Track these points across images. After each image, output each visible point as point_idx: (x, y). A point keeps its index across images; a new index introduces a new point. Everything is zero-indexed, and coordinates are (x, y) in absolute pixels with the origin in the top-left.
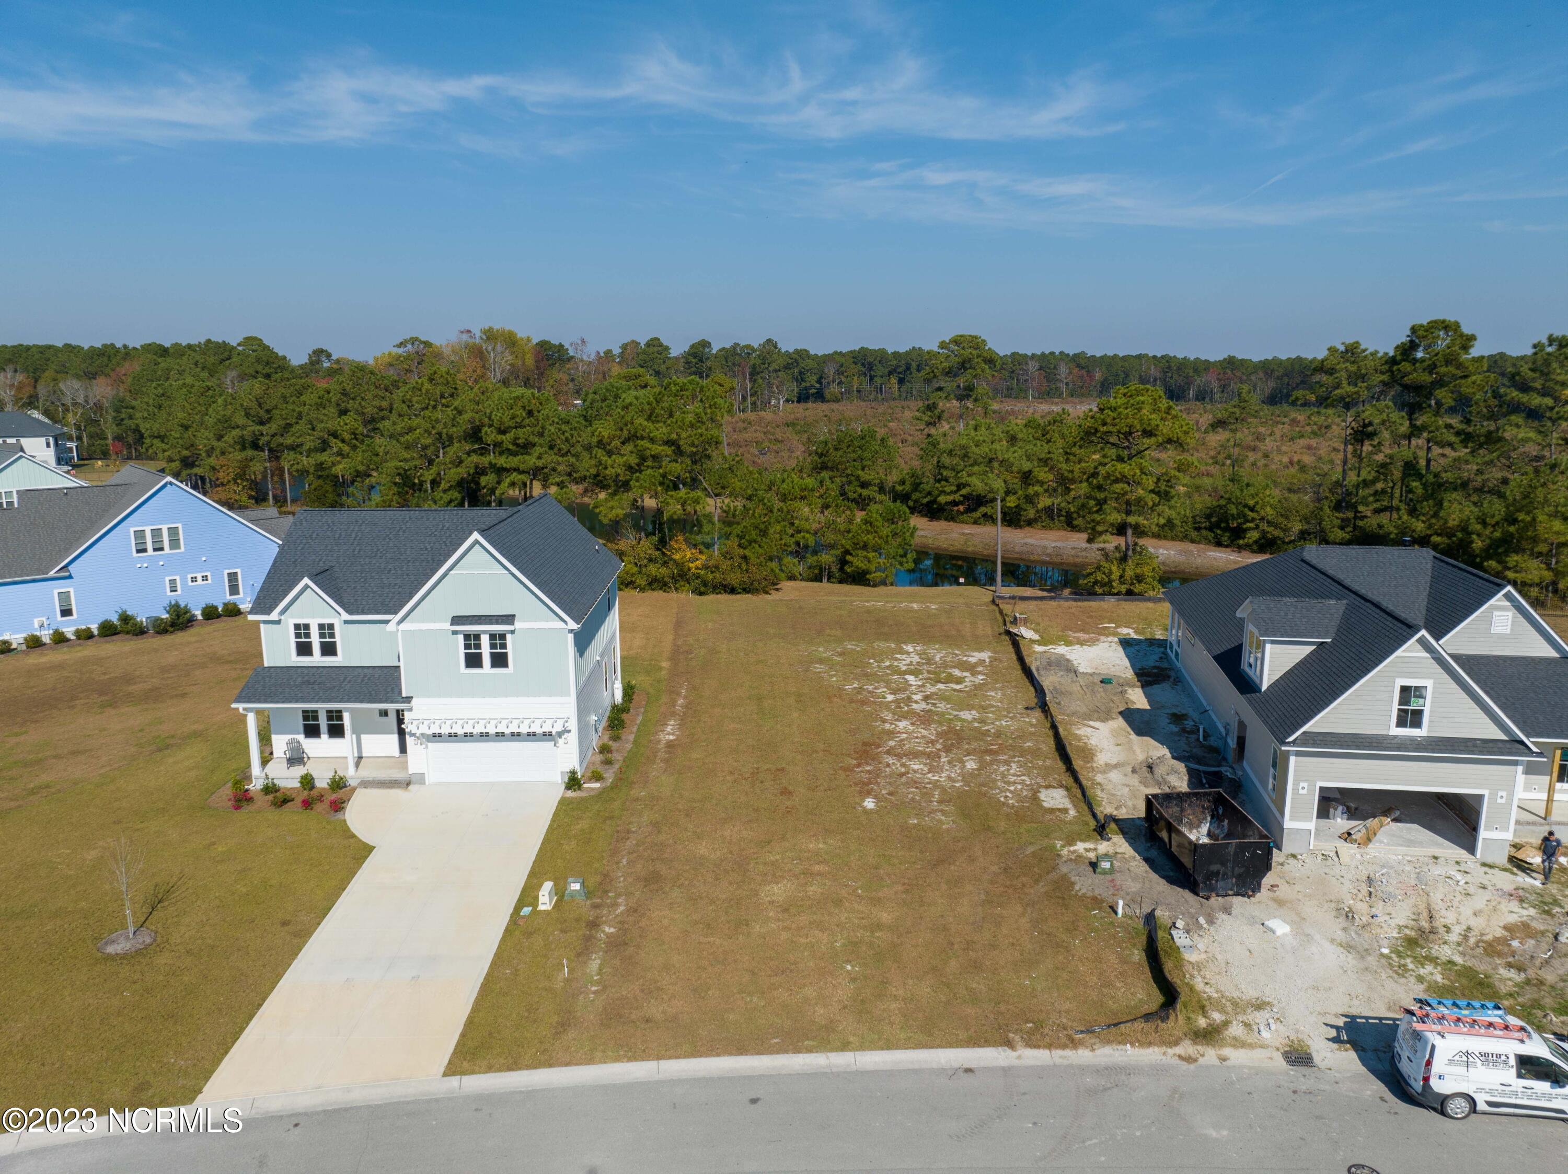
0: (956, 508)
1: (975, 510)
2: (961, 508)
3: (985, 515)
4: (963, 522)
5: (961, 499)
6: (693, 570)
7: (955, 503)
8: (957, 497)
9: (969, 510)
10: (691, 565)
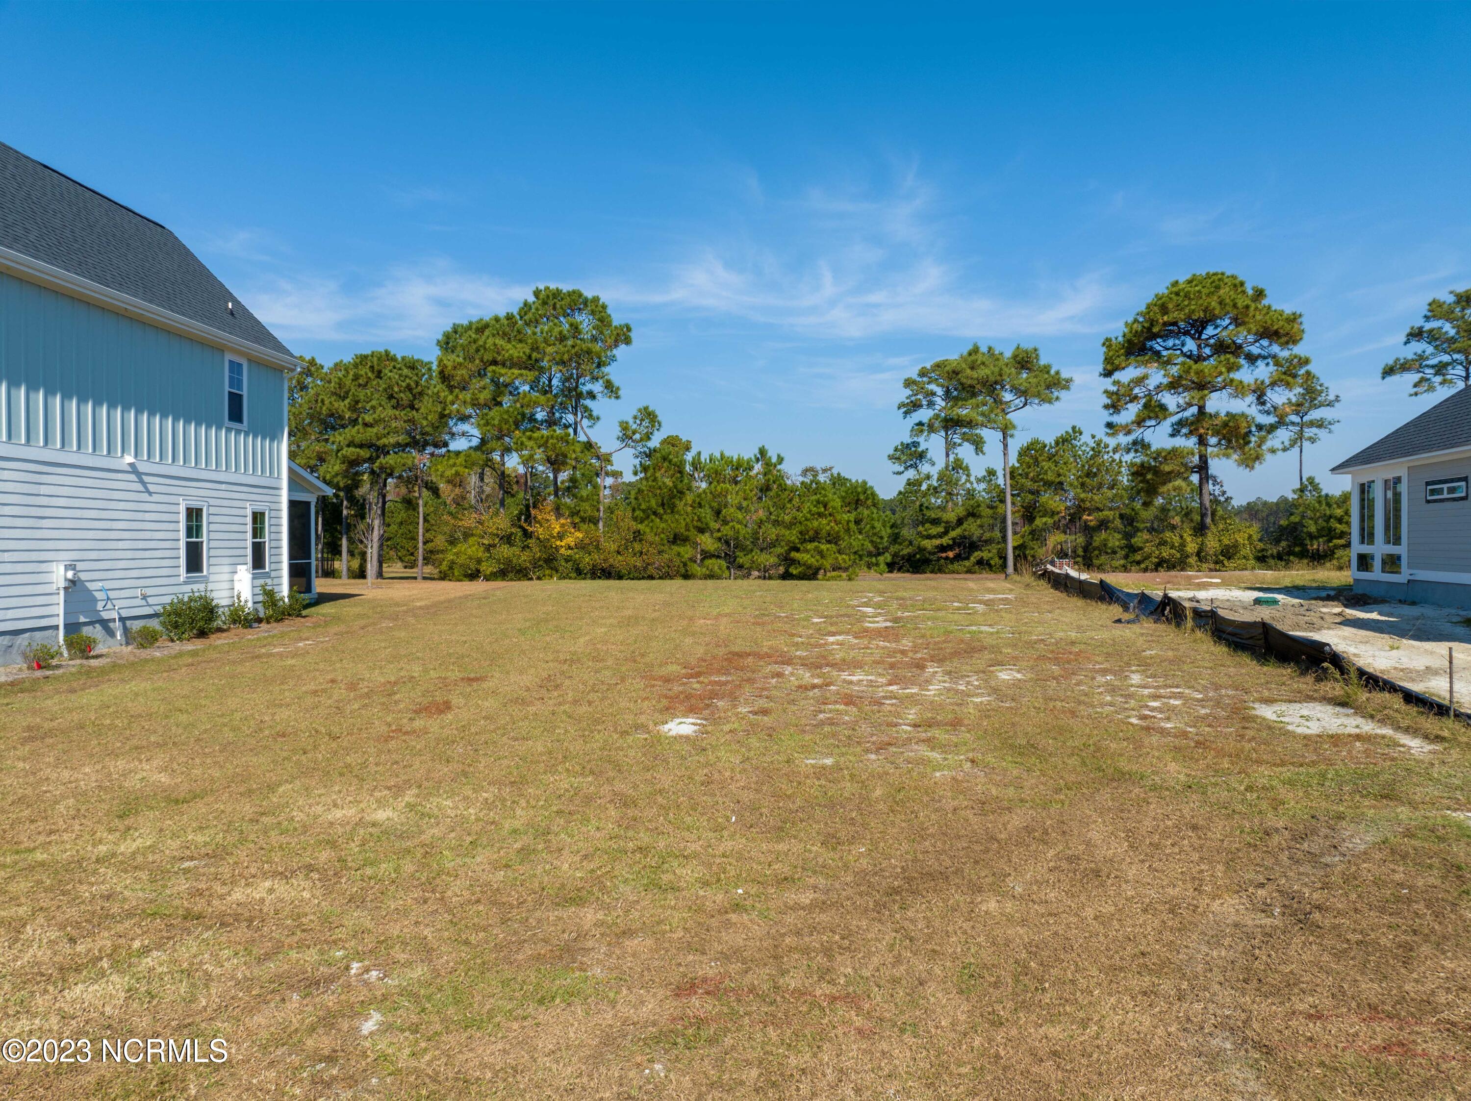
0: (944, 555)
1: (968, 558)
2: (951, 554)
3: (980, 562)
4: (954, 572)
5: (951, 542)
6: (562, 551)
7: (943, 548)
8: (945, 541)
9: (958, 558)
10: (558, 543)
